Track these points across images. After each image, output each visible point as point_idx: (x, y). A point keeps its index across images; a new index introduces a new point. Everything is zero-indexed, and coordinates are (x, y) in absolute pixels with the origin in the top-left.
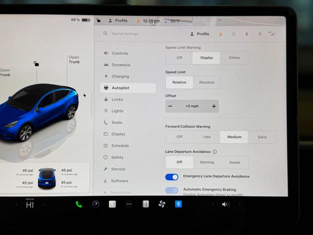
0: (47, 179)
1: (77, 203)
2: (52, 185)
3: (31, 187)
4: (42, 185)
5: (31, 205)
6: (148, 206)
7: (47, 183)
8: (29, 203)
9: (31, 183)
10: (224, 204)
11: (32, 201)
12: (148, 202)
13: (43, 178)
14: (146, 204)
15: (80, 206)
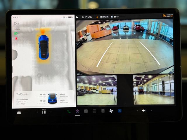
0: (53, 99)
1: (68, 111)
2: (55, 102)
3: (45, 103)
4: (50, 102)
5: (45, 112)
6: (104, 112)
7: (52, 101)
8: (44, 111)
9: (45, 101)
10: (143, 111)
11: (45, 110)
12: (104, 110)
13: (50, 98)
14: (103, 111)
15: (70, 112)
